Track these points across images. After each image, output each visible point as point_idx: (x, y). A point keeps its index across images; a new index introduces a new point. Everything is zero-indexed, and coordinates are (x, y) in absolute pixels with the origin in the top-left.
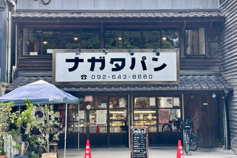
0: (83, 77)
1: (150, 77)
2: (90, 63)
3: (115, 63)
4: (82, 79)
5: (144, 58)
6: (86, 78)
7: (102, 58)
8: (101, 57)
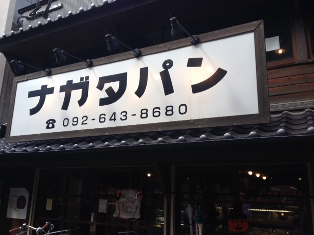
0: (50, 123)
1: (183, 109)
2: (64, 93)
3: (107, 86)
4: (48, 127)
5: (168, 64)
6: (53, 127)
7: (84, 81)
8: (82, 79)
